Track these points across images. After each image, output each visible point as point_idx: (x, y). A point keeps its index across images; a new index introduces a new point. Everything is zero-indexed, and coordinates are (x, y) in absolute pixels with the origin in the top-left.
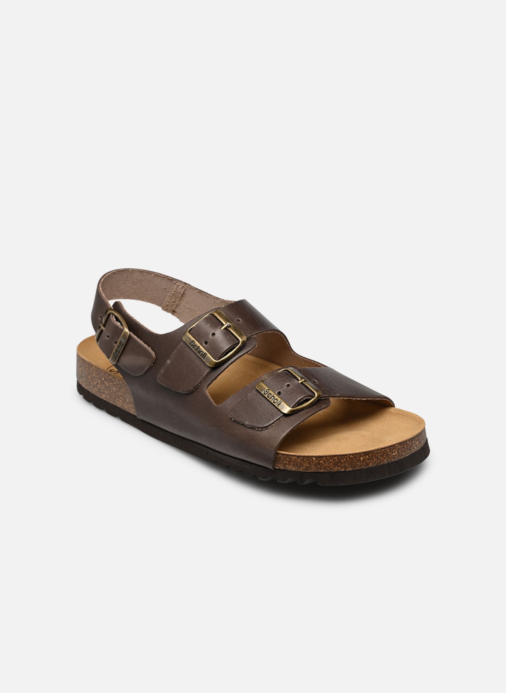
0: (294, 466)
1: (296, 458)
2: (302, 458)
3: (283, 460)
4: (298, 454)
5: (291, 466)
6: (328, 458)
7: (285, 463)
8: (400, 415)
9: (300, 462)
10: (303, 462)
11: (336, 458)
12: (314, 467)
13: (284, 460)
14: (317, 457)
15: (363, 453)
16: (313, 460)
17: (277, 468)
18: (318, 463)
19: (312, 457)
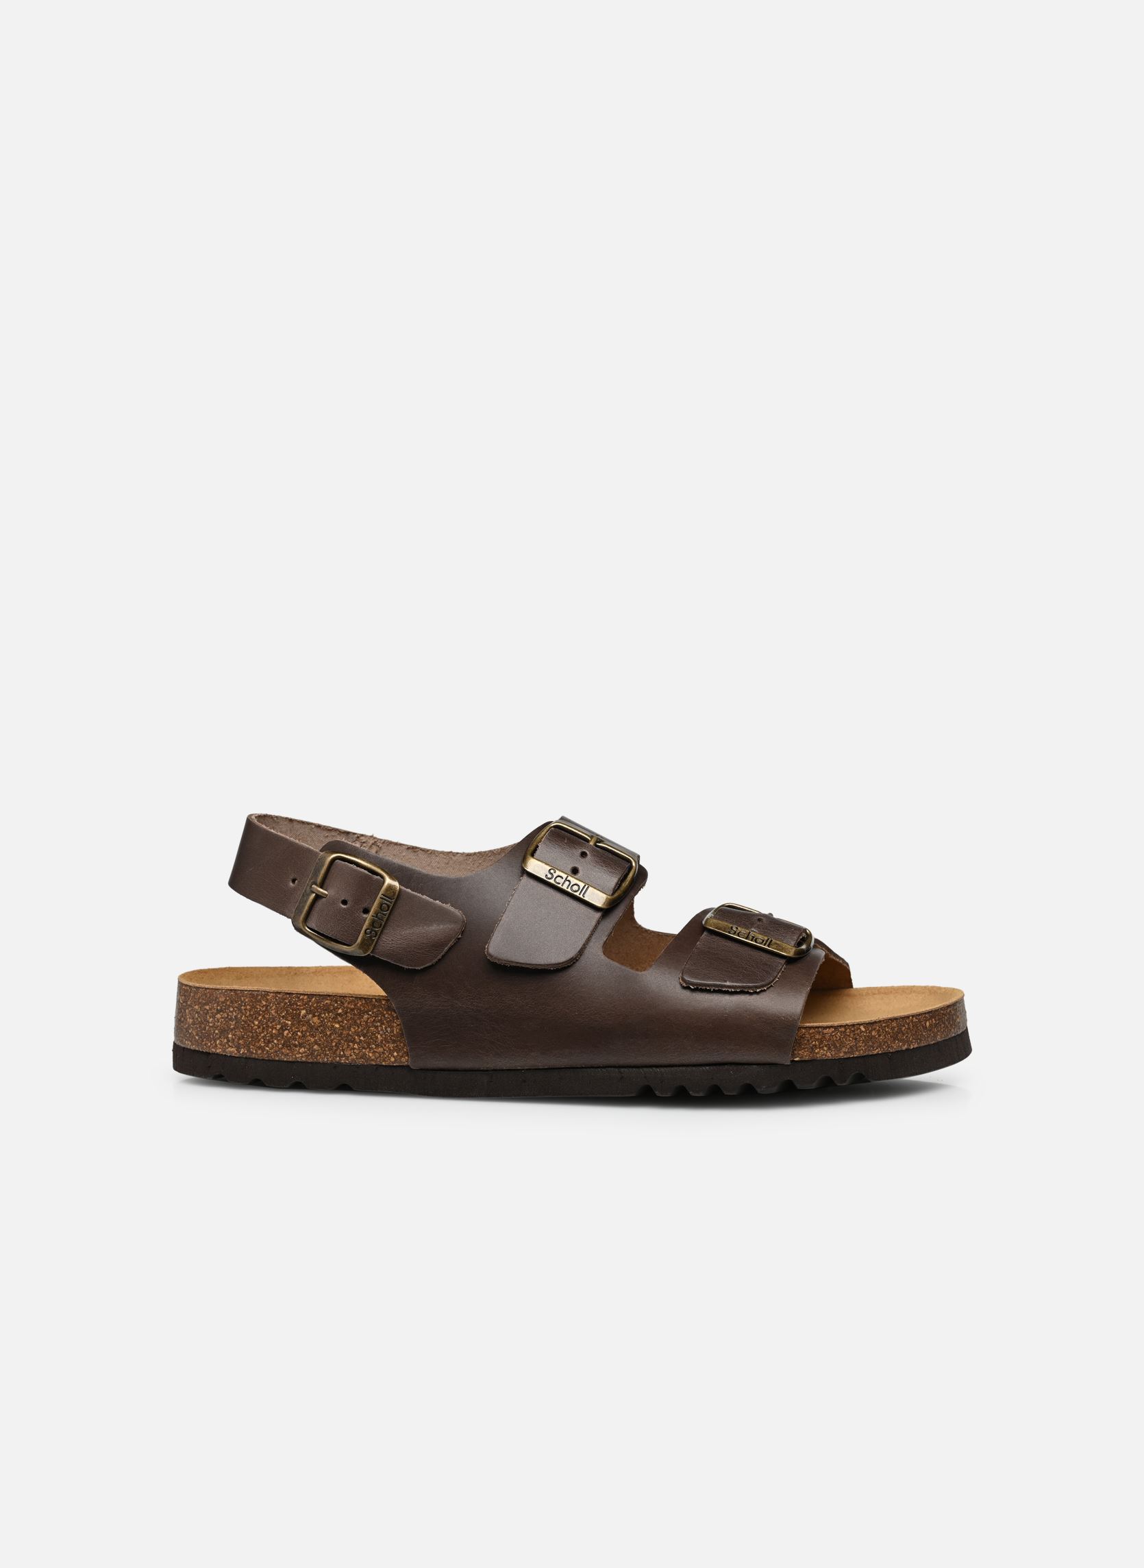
0: (829, 1048)
1: (833, 1032)
2: (843, 1029)
3: (808, 1041)
4: (836, 1024)
5: (824, 1050)
6: (884, 1025)
7: (813, 1045)
8: (875, 996)
9: (840, 1039)
10: (844, 1037)
11: (894, 1024)
12: (863, 1045)
13: (811, 1038)
14: (867, 1024)
15: (929, 1012)
16: (862, 1032)
17: (797, 1059)
18: (868, 1036)
19: (860, 1024)
